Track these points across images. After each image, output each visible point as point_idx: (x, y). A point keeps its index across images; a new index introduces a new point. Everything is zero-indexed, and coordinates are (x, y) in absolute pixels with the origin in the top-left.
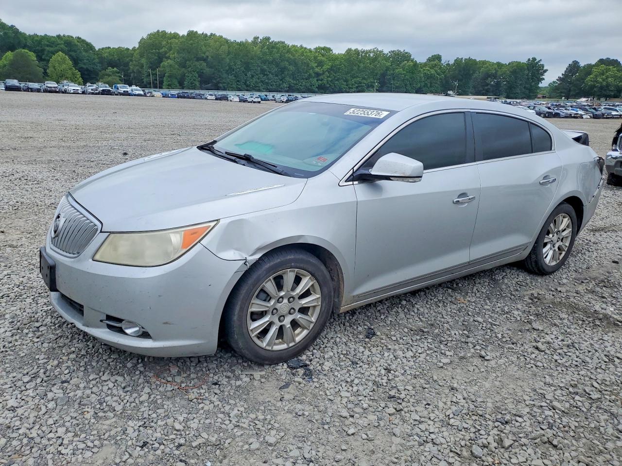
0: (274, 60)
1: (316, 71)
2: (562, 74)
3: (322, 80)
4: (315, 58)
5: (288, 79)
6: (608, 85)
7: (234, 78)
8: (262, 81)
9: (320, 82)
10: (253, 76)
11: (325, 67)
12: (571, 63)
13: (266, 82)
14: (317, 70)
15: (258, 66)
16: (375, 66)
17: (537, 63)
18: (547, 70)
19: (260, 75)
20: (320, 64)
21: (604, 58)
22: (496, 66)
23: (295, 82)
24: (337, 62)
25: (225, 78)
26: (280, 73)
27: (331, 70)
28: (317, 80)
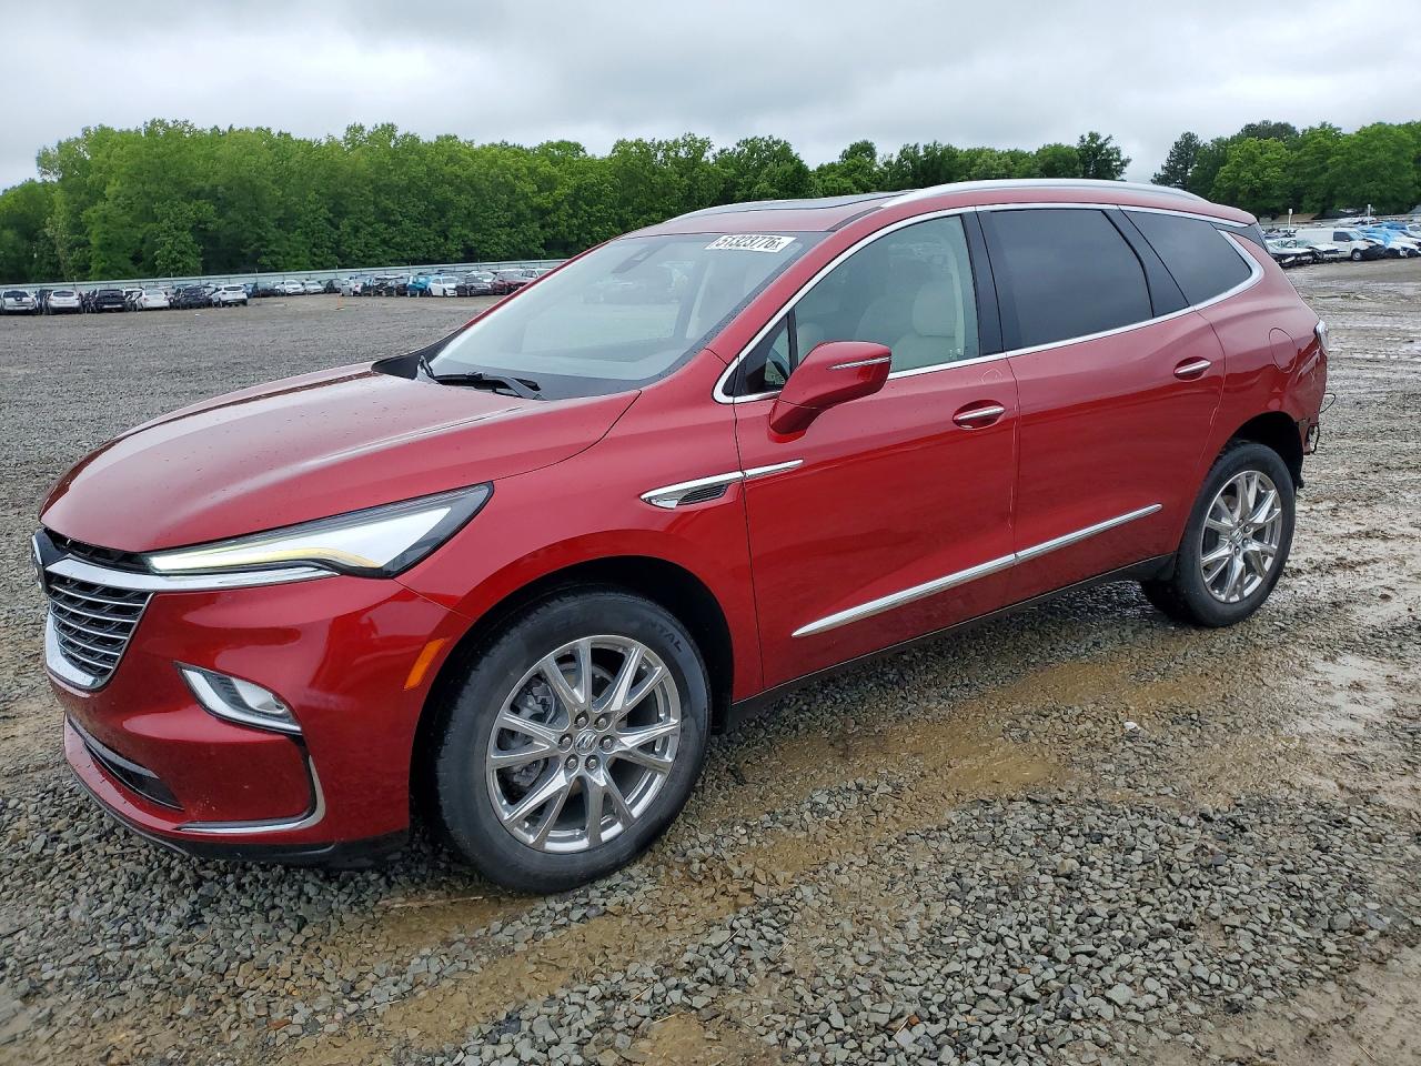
0: (412, 181)
1: (534, 204)
2: (1163, 168)
3: (555, 225)
4: (532, 171)
5: (457, 230)
6: (1267, 186)
7: (301, 238)
8: (384, 242)
9: (549, 232)
10: (356, 230)
11: (561, 192)
12: (1178, 139)
13: (397, 244)
14: (537, 200)
15: (367, 202)
16: (694, 180)
17: (1102, 145)
18: (1129, 160)
19: (376, 225)
20: (548, 184)
21: (1257, 122)
22: (1008, 159)
23: (479, 237)
24: (592, 177)
25: (277, 240)
26: (436, 215)
27: (576, 197)
28: (542, 227)
